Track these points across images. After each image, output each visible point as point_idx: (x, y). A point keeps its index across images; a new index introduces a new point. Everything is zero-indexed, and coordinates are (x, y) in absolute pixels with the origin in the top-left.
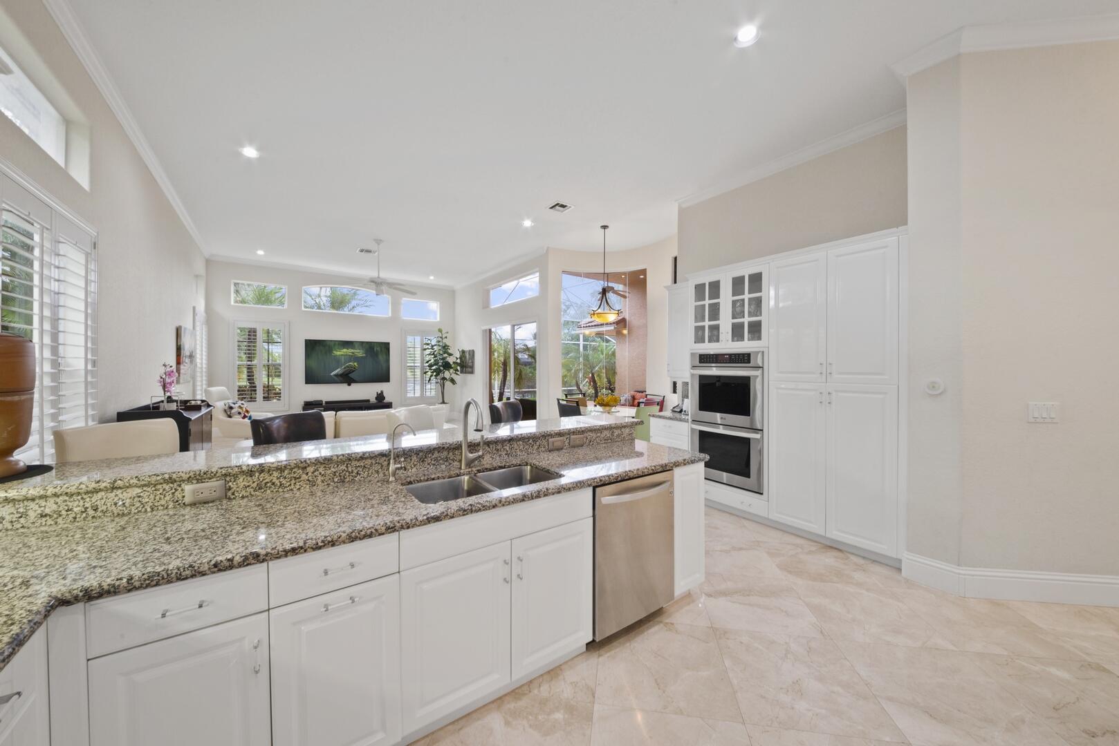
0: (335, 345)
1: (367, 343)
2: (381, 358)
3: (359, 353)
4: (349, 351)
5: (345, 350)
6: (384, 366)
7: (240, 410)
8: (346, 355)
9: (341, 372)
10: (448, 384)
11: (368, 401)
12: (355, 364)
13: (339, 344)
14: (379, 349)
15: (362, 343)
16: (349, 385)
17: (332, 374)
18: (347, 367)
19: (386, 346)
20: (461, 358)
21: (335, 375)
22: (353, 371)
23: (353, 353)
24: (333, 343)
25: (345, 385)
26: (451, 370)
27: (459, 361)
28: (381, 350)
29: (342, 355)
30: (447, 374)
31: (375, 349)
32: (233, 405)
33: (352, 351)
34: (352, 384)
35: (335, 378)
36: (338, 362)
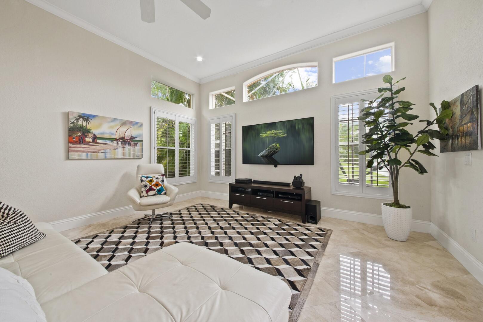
0: (261, 128)
1: (288, 121)
2: (304, 137)
3: (281, 133)
4: (272, 132)
5: (269, 132)
6: (307, 145)
7: (148, 184)
8: (270, 136)
9: (266, 154)
10: (406, 172)
11: (288, 185)
12: (278, 145)
13: (264, 127)
14: (300, 126)
15: (284, 122)
16: (276, 166)
17: (260, 155)
18: (271, 148)
19: (309, 123)
20: (439, 121)
21: (262, 156)
22: (277, 152)
23: (275, 134)
24: (260, 126)
25: (273, 166)
26: (413, 146)
27: (435, 127)
28: (303, 127)
29: (267, 137)
30: (403, 155)
31: (297, 128)
32: (144, 179)
33: (275, 132)
34: (279, 166)
35: (261, 158)
36: (264, 144)
